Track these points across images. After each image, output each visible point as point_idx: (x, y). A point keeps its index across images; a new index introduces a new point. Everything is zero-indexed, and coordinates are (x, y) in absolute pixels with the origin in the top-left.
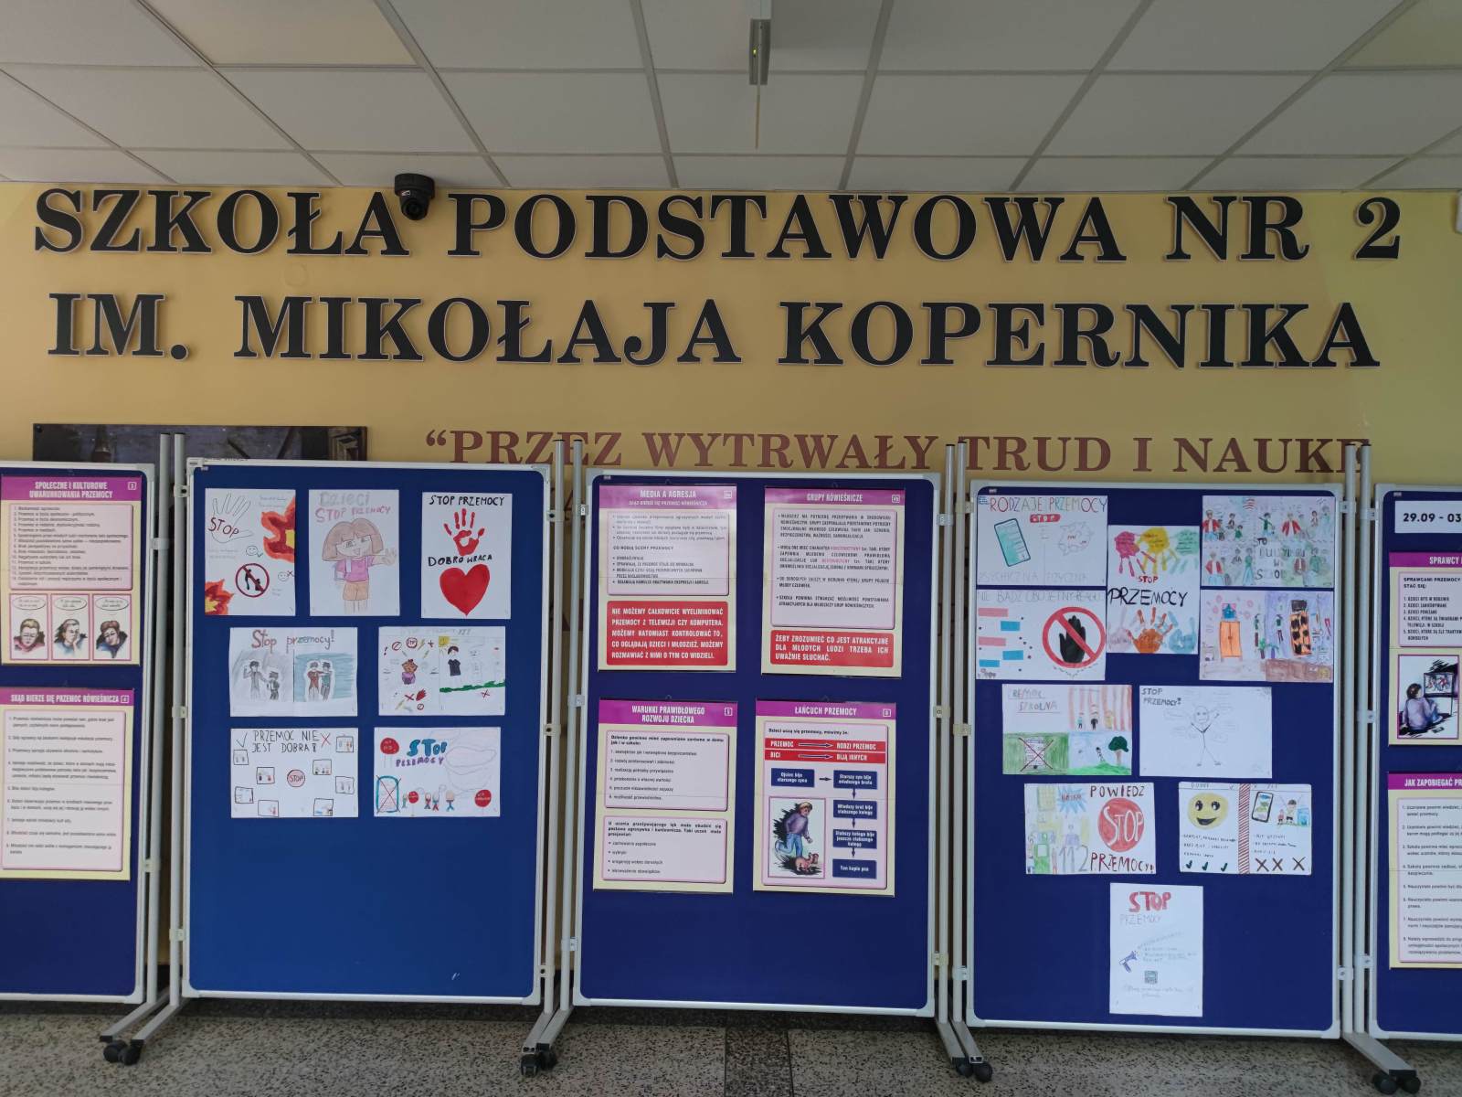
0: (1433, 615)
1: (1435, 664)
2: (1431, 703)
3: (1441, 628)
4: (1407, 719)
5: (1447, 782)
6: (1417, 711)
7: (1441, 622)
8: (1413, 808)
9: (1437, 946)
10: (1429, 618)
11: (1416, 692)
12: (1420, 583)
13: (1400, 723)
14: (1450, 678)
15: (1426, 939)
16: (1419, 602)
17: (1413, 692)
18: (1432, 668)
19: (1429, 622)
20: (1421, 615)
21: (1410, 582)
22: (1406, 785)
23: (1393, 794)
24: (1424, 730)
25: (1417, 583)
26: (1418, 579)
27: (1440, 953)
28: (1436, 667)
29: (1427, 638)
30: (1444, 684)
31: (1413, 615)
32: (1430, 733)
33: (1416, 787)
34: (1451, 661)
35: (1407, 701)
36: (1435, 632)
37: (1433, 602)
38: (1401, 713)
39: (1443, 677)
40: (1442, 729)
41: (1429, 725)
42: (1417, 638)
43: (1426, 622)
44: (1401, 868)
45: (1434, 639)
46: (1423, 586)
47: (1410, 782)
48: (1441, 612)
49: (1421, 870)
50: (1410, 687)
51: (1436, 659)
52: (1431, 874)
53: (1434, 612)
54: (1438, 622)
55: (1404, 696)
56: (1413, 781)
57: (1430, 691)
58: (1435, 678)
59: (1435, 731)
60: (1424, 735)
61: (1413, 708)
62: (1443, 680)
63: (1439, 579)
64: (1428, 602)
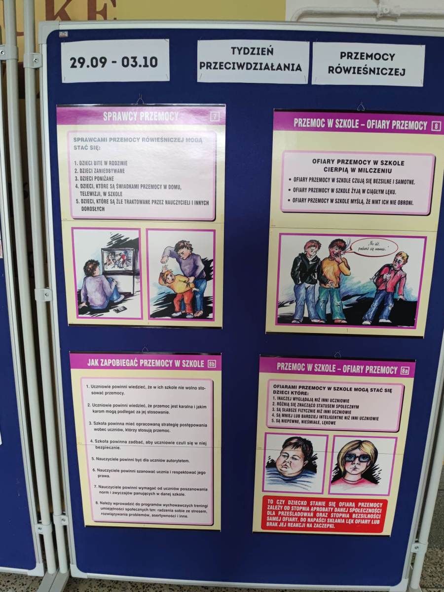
0: (109, 182)
1: (113, 238)
2: (111, 281)
3: (120, 198)
4: (87, 298)
5: (133, 363)
6: (96, 290)
7: (119, 190)
8: (98, 387)
9: (128, 510)
10: (105, 186)
11: (94, 269)
12: (93, 144)
13: (79, 302)
14: (131, 254)
15: (117, 504)
16: (93, 167)
17: (90, 268)
18: (110, 243)
19: (105, 190)
20: (95, 183)
21: (80, 143)
22: (89, 365)
23: (75, 373)
24: (106, 310)
25: (89, 144)
26: (91, 140)
27: (130, 515)
28: (114, 242)
29: (103, 209)
30: (124, 261)
31: (86, 182)
32: (112, 313)
33: (99, 367)
34: (132, 236)
35: (85, 279)
36: (113, 202)
37: (108, 167)
38: (80, 291)
39: (123, 252)
40: (125, 309)
41: (110, 304)
42: (94, 209)
43: (101, 190)
44: (89, 442)
45: (111, 210)
46: (96, 148)
47: (93, 362)
48: (119, 178)
49: (108, 445)
50: (87, 264)
51: (115, 232)
52: (118, 448)
53: (111, 179)
54: (116, 190)
55: (81, 274)
56: (97, 361)
57: (109, 268)
58: (113, 254)
59: (118, 311)
60: (105, 315)
61: (92, 285)
62: (122, 257)
63: (114, 139)
64: (103, 167)
